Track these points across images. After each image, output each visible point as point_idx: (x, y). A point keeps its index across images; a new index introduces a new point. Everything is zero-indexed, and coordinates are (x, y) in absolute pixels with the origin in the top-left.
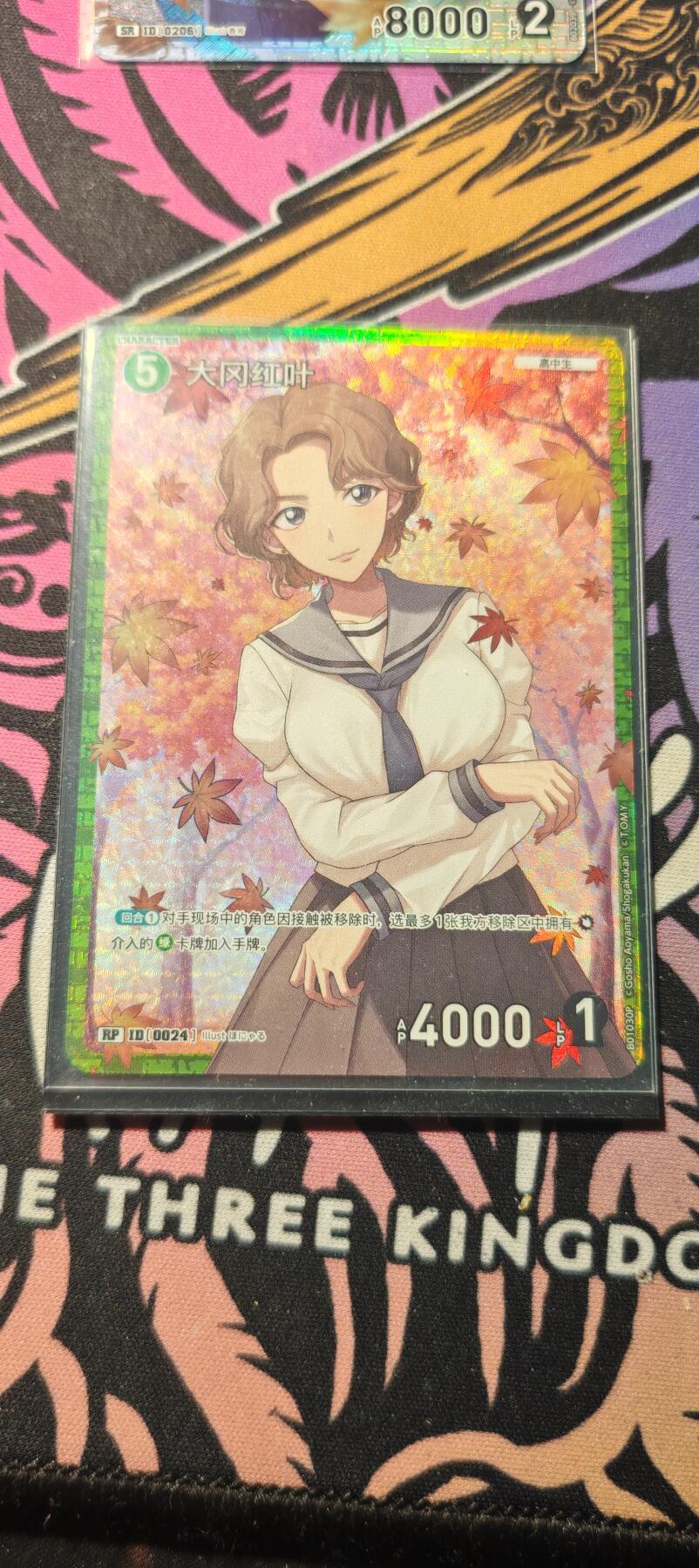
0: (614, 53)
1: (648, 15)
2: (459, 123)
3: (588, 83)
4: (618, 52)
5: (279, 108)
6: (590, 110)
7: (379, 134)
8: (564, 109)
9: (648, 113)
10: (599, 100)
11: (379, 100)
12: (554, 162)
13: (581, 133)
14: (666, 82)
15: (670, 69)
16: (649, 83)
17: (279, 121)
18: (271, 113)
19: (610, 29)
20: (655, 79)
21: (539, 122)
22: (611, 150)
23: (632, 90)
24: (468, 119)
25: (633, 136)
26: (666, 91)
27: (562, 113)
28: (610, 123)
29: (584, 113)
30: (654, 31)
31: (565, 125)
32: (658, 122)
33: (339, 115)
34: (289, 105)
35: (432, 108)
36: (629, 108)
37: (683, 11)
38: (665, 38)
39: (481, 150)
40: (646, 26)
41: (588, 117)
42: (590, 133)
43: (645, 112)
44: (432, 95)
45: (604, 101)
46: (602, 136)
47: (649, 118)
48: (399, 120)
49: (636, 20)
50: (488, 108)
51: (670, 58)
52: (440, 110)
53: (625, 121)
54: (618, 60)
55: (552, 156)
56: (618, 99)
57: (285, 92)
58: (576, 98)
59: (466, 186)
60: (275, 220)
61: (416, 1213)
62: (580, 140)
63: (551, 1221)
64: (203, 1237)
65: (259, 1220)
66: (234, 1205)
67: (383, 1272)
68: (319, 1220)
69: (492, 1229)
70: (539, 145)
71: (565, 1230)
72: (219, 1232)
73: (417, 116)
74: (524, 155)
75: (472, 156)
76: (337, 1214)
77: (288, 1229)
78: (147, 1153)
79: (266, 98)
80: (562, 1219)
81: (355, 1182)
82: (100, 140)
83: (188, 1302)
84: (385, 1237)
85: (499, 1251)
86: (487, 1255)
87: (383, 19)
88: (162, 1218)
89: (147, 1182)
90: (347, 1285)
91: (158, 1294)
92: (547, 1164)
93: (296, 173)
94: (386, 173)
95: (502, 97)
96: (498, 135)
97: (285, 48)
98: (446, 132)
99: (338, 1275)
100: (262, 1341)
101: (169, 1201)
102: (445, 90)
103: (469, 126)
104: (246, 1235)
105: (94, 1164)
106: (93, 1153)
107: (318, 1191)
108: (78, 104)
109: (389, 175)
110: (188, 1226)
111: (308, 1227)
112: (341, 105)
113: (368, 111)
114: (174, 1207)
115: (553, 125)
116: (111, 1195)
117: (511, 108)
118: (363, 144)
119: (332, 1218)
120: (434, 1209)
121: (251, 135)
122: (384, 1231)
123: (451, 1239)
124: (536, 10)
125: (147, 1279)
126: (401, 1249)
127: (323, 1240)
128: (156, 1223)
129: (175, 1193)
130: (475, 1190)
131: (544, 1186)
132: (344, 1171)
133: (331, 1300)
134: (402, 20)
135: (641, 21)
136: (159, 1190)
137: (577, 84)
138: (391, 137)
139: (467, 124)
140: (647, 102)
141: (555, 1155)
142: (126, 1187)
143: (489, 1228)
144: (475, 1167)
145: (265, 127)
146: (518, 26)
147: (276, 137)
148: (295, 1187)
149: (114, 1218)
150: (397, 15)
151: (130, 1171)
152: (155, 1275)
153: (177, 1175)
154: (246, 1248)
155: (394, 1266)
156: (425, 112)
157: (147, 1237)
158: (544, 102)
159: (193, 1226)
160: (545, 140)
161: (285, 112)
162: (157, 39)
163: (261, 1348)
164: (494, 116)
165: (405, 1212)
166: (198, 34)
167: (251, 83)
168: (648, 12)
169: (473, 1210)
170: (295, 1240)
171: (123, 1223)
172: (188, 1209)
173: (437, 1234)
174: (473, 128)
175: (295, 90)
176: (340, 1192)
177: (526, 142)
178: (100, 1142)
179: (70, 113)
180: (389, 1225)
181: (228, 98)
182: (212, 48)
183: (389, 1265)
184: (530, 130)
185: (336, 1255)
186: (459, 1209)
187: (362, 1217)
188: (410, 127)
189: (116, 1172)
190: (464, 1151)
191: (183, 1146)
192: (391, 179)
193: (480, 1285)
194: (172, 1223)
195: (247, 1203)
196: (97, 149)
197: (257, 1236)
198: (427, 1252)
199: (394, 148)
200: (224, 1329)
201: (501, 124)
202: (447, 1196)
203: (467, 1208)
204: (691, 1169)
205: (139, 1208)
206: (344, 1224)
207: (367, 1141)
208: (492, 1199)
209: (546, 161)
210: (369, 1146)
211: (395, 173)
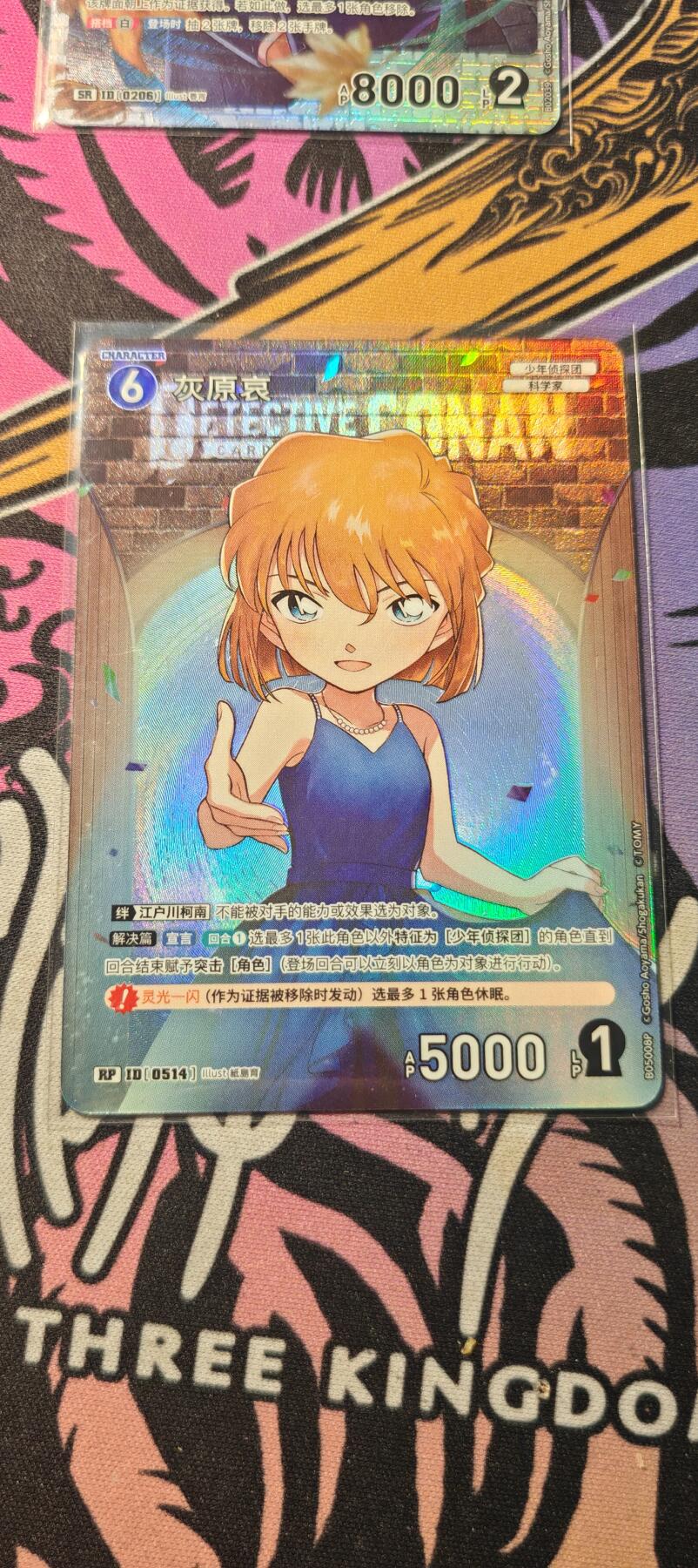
0: (591, 126)
1: (628, 87)
2: (429, 196)
3: (563, 156)
4: (595, 125)
5: (241, 180)
6: (566, 185)
7: (344, 208)
8: (538, 182)
9: (625, 188)
10: (575, 174)
11: (346, 172)
12: (527, 237)
13: (556, 206)
14: (645, 157)
15: (649, 143)
16: (627, 157)
17: (240, 192)
18: (232, 184)
19: (588, 101)
20: (634, 154)
21: (512, 196)
22: (586, 226)
23: (609, 165)
24: (438, 192)
25: (609, 212)
26: (644, 165)
27: (536, 187)
28: (586, 199)
29: (559, 188)
30: (634, 104)
31: (538, 200)
32: (635, 199)
33: (303, 186)
34: (251, 176)
35: (401, 180)
36: (606, 183)
37: (665, 83)
38: (645, 111)
39: (450, 224)
40: (626, 98)
41: (563, 192)
42: (565, 208)
43: (623, 187)
44: (400, 167)
45: (580, 176)
46: (578, 212)
47: (626, 194)
48: (366, 192)
49: (615, 92)
50: (459, 182)
51: (650, 132)
52: (409, 182)
53: (601, 197)
54: (595, 133)
55: (525, 231)
56: (594, 173)
57: (248, 162)
58: (550, 172)
59: (433, 262)
60: (234, 296)
61: (352, 1355)
62: (554, 215)
63: (497, 1367)
64: (126, 1376)
65: (185, 1359)
66: (160, 1341)
67: (316, 1416)
68: (249, 1360)
69: (433, 1373)
70: (511, 219)
71: (511, 1377)
72: (144, 1370)
73: (384, 189)
74: (496, 230)
75: (441, 230)
76: (269, 1355)
77: (216, 1368)
78: (69, 1284)
79: (228, 168)
80: (508, 1365)
81: (289, 1320)
82: (56, 210)
83: (108, 1446)
84: (319, 1380)
85: (439, 1397)
86: (427, 1402)
87: (350, 87)
88: (83, 1355)
89: (69, 1314)
90: (276, 1432)
91: (76, 1437)
92: (494, 1305)
93: (257, 247)
94: (350, 246)
95: (474, 170)
96: (468, 210)
97: (247, 115)
98: (415, 206)
99: (268, 1419)
100: (184, 1491)
101: (92, 1336)
102: (415, 162)
103: (439, 200)
104: (172, 1374)
105: (14, 1295)
106: (13, 1282)
107: (249, 1329)
108: (34, 174)
109: (353, 250)
110: (110, 1364)
111: (237, 1369)
112: (306, 176)
113: (333, 183)
114: (97, 1342)
115: (526, 199)
116: (31, 1328)
117: (483, 182)
118: (327, 217)
119: (263, 1357)
120: (372, 1351)
121: (212, 206)
122: (318, 1374)
123: (389, 1383)
124: (510, 80)
125: (66, 1419)
126: (336, 1393)
127: (253, 1382)
128: (77, 1360)
129: (98, 1328)
130: (416, 1333)
131: (490, 1329)
132: (276, 1309)
133: (260, 1447)
134: (369, 88)
135: (622, 93)
136: (82, 1323)
137: (552, 158)
138: (356, 210)
139: (437, 197)
140: (624, 177)
141: (502, 1296)
142: (46, 1320)
143: (430, 1374)
144: (417, 1307)
145: (224, 199)
146: (490, 94)
147: (238, 208)
148: (225, 1325)
149: (33, 1353)
150: (364, 82)
151: (51, 1303)
152: (73, 1416)
153: (101, 1308)
154: (171, 1388)
155: (328, 1412)
156: (393, 185)
157: (68, 1373)
158: (517, 173)
159: (116, 1364)
160: (518, 215)
161: (247, 184)
162: (115, 103)
163: (184, 1498)
164: (465, 189)
165: (340, 1353)
166: (157, 99)
167: (213, 154)
168: (627, 83)
169: (412, 1353)
170: (223, 1380)
171: (42, 1358)
172: (111, 1343)
173: (374, 1377)
174: (442, 202)
175: (258, 161)
176: (271, 1330)
177: (498, 216)
178: (21, 1271)
179: (23, 181)
180: (323, 1368)
181: (188, 168)
182: (172, 114)
183: (323, 1411)
184: (502, 204)
185: (267, 1398)
186: (398, 1351)
187: (295, 1356)
188: (377, 200)
189: (37, 1303)
190: (406, 1290)
191: (108, 1277)
192: (355, 253)
193: (419, 1434)
194: (94, 1358)
195: (174, 1340)
196: (52, 220)
197: (183, 1376)
198: (363, 1397)
199: (360, 221)
200: (145, 1477)
201: (473, 198)
202: (387, 1338)
203: (406, 1350)
204: (646, 1315)
205: (59, 1343)
206: (276, 1365)
207: (302, 1277)
208: (434, 1341)
209: (518, 236)
210: (305, 1282)
211: (360, 247)
